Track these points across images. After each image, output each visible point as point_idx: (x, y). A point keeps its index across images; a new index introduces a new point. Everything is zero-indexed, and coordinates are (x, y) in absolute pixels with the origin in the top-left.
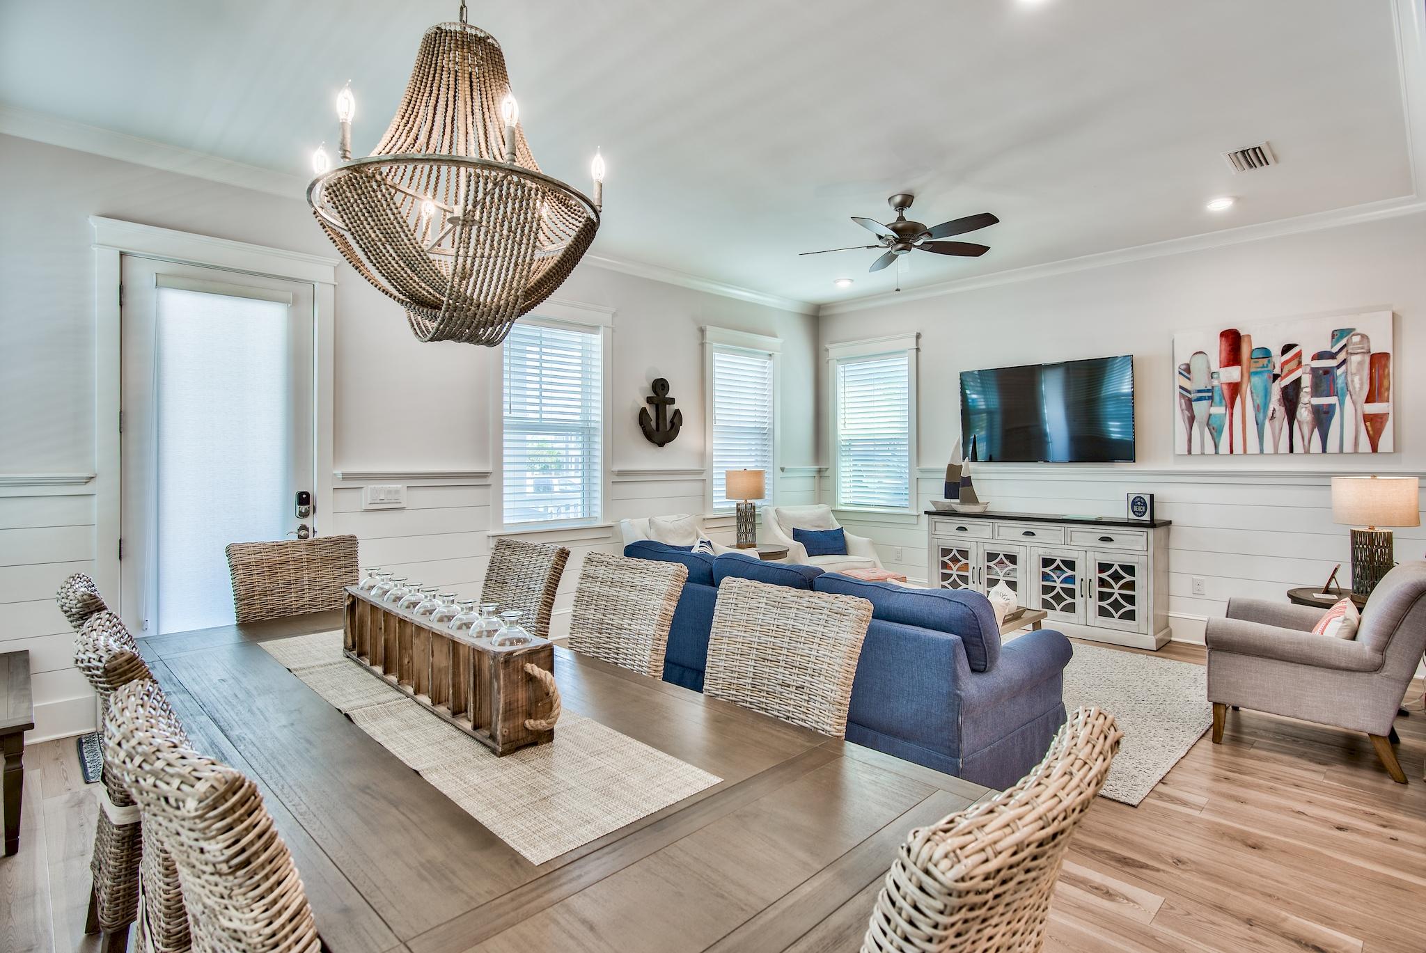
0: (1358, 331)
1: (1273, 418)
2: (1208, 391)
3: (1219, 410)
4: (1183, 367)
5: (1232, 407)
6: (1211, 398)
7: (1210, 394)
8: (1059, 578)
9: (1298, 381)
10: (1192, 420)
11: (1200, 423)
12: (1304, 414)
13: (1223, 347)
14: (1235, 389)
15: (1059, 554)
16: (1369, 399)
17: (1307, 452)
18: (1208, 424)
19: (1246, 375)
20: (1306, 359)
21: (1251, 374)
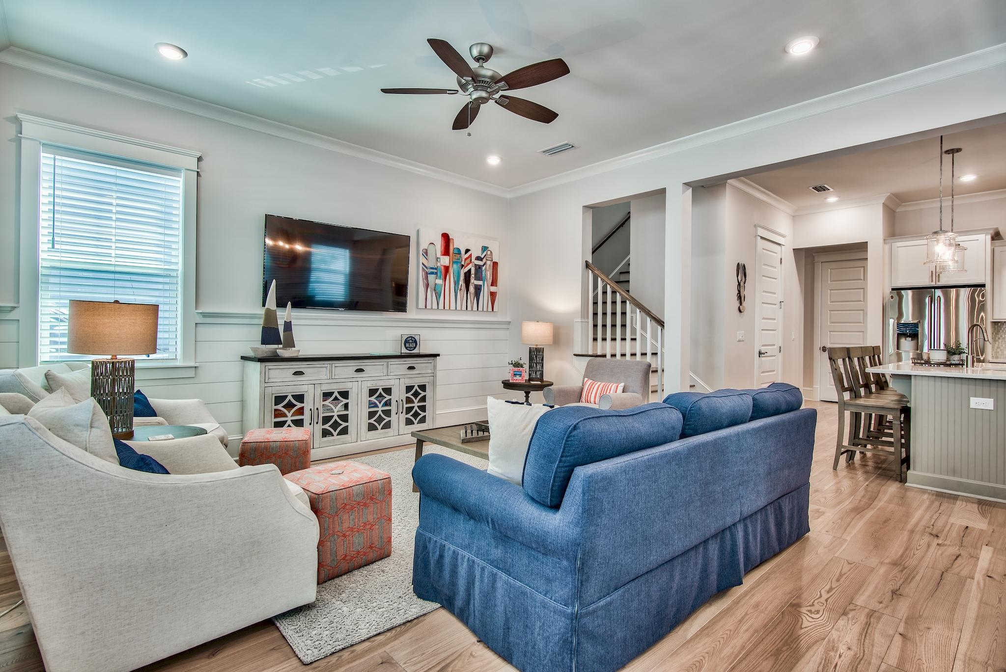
0: (489, 249)
1: (461, 289)
2: (436, 269)
3: (440, 282)
4: (424, 251)
5: (445, 281)
6: (436, 273)
7: (435, 271)
8: (380, 403)
9: (470, 271)
10: (427, 286)
11: (431, 289)
12: (472, 289)
13: (443, 243)
14: (447, 269)
15: (381, 385)
16: (492, 285)
17: (472, 309)
18: (435, 290)
19: (451, 262)
20: (473, 259)
21: (453, 262)
